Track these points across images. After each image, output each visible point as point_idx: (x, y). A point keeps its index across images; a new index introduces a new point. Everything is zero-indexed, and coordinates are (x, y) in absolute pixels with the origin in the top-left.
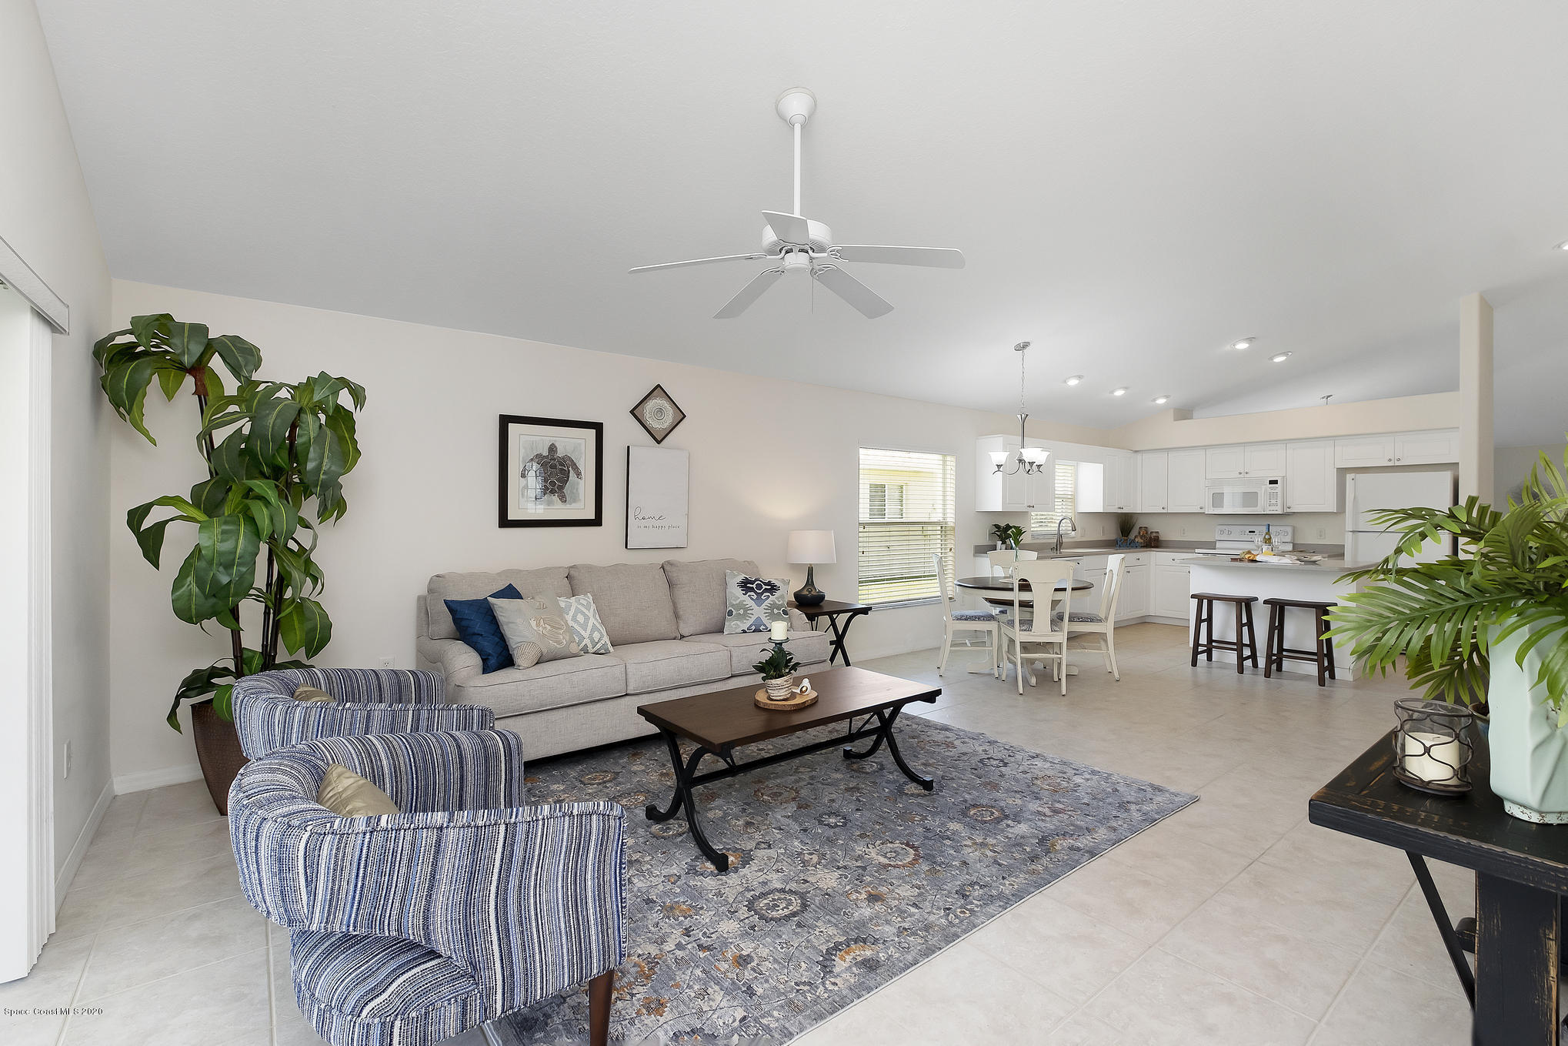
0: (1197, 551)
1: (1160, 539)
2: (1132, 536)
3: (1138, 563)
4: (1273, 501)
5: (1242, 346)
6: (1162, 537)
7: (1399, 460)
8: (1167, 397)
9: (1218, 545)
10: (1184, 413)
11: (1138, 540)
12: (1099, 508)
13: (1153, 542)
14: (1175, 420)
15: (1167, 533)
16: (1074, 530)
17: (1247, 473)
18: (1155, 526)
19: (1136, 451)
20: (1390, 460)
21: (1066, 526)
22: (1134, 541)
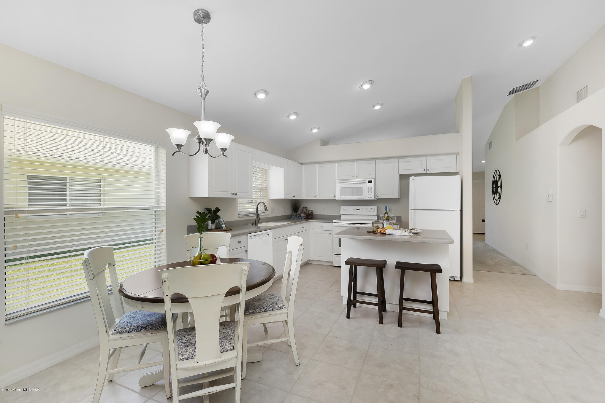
0: (334, 221)
1: (313, 214)
2: (299, 212)
3: (304, 229)
4: (370, 193)
5: (367, 87)
6: (315, 213)
7: (429, 170)
8: (318, 128)
9: (342, 217)
10: (325, 142)
11: (302, 215)
12: (282, 196)
13: (310, 216)
14: (321, 145)
15: (318, 210)
16: (266, 210)
17: (357, 177)
18: (310, 207)
19: (301, 164)
20: (424, 170)
21: (261, 208)
22: (300, 216)
